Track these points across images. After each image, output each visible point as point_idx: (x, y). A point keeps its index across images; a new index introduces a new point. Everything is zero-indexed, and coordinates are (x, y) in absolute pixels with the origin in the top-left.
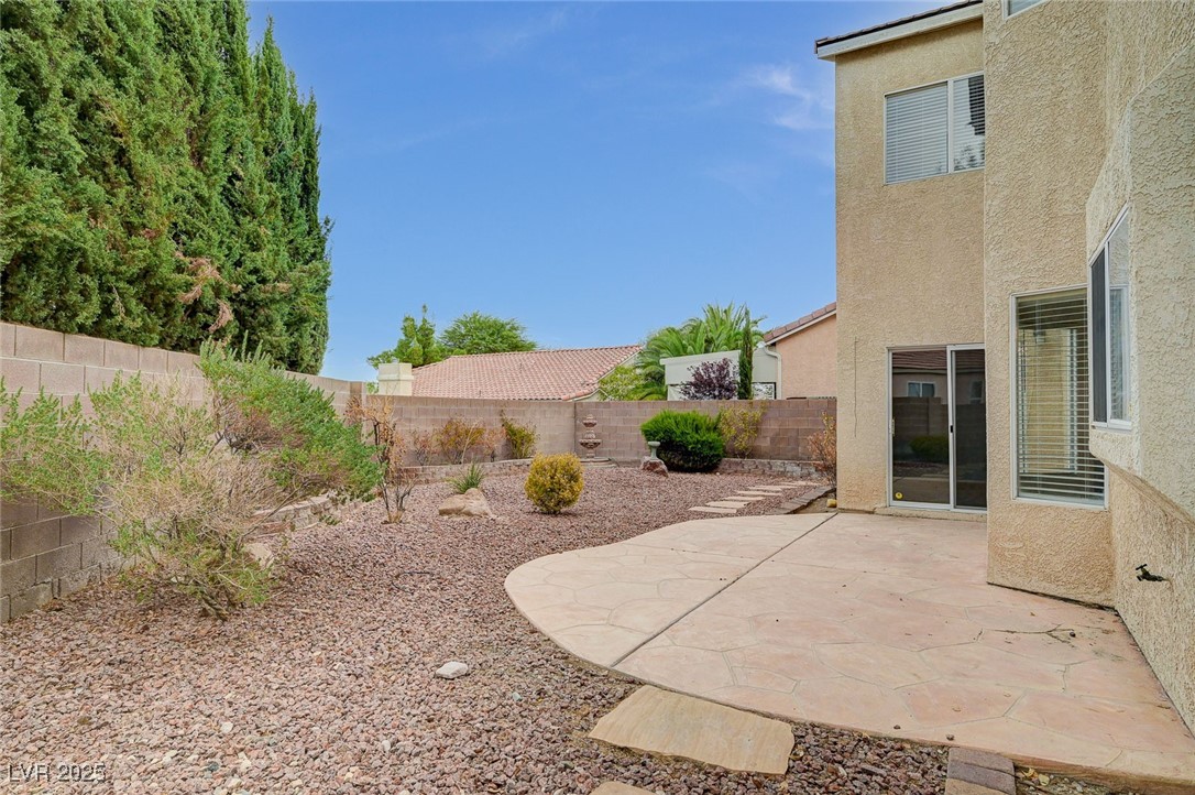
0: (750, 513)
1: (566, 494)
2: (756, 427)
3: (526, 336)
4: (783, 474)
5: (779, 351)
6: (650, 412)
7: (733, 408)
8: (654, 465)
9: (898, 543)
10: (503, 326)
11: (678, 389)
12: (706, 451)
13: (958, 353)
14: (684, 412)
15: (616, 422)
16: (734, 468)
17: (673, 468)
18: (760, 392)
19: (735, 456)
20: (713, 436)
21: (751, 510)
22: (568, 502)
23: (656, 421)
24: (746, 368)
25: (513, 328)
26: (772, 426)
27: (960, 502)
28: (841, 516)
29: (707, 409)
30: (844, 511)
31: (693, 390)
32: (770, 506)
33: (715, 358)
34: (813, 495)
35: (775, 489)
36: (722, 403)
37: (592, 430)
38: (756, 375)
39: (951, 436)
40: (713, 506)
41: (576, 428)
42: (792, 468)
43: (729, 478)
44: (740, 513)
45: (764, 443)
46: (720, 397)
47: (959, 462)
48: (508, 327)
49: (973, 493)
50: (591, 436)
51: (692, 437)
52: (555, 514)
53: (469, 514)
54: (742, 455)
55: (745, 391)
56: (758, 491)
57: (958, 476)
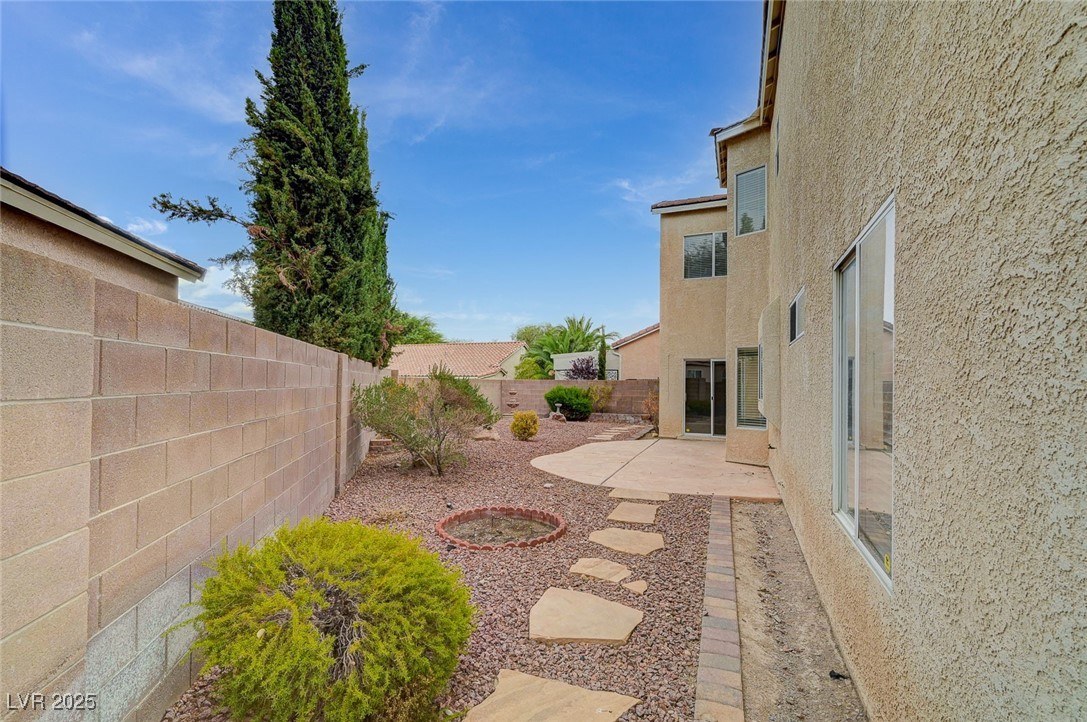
0: (618, 440)
1: (532, 430)
2: (609, 395)
3: (437, 330)
4: (625, 421)
5: (620, 353)
6: (548, 388)
7: (596, 385)
8: (559, 417)
9: (690, 450)
10: (419, 323)
11: (563, 373)
12: (583, 409)
13: (715, 362)
14: (569, 387)
15: (527, 392)
16: (597, 418)
17: (569, 419)
18: (610, 377)
19: (597, 412)
20: (586, 401)
21: (616, 438)
22: (531, 435)
23: (553, 392)
24: (602, 362)
25: (426, 324)
26: (618, 395)
27: (715, 433)
28: (661, 440)
29: (582, 385)
30: (662, 438)
31: (572, 373)
32: (626, 437)
33: (585, 355)
34: (644, 431)
35: (625, 428)
36: (589, 382)
37: (514, 397)
38: (608, 366)
39: (712, 402)
40: (598, 437)
41: (502, 395)
42: (629, 418)
43: (596, 424)
44: (613, 440)
45: (613, 405)
46: (588, 378)
47: (715, 415)
48: (422, 324)
49: (720, 430)
50: (513, 400)
51: (575, 401)
52: (526, 440)
53: (493, 439)
54: (602, 411)
55: (602, 376)
56: (617, 430)
57: (715, 422)
